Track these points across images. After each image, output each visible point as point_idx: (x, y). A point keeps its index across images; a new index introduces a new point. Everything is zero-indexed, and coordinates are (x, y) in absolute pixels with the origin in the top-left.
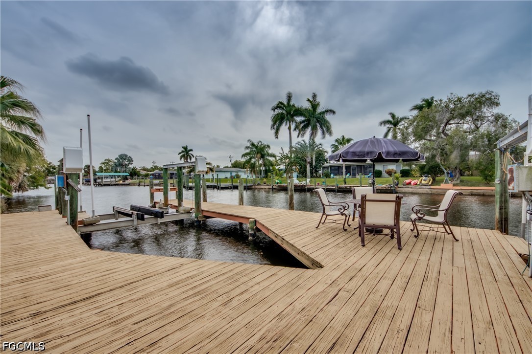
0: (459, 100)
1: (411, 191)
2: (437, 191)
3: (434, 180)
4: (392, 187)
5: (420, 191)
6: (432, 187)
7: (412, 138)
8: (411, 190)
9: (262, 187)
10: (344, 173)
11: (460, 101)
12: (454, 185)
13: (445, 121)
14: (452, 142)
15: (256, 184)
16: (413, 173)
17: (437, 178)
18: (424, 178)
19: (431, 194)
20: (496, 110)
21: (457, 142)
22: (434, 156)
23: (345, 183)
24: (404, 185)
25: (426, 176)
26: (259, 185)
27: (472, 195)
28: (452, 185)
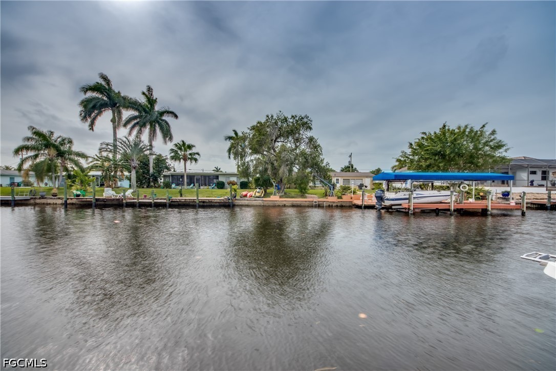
0: (286, 119)
1: (247, 204)
2: (268, 203)
3: (265, 192)
4: (229, 199)
5: (254, 203)
6: (264, 199)
7: (249, 151)
8: (246, 202)
9: (49, 201)
10: (185, 183)
11: (286, 121)
12: (281, 197)
13: (274, 138)
14: (280, 157)
15: (38, 197)
16: (250, 185)
17: (268, 190)
18: (258, 190)
19: (263, 206)
20: (309, 134)
21: (284, 157)
22: (266, 170)
23: (181, 196)
24: (241, 197)
25: (259, 189)
26: (42, 197)
27: (293, 206)
28: (279, 197)
